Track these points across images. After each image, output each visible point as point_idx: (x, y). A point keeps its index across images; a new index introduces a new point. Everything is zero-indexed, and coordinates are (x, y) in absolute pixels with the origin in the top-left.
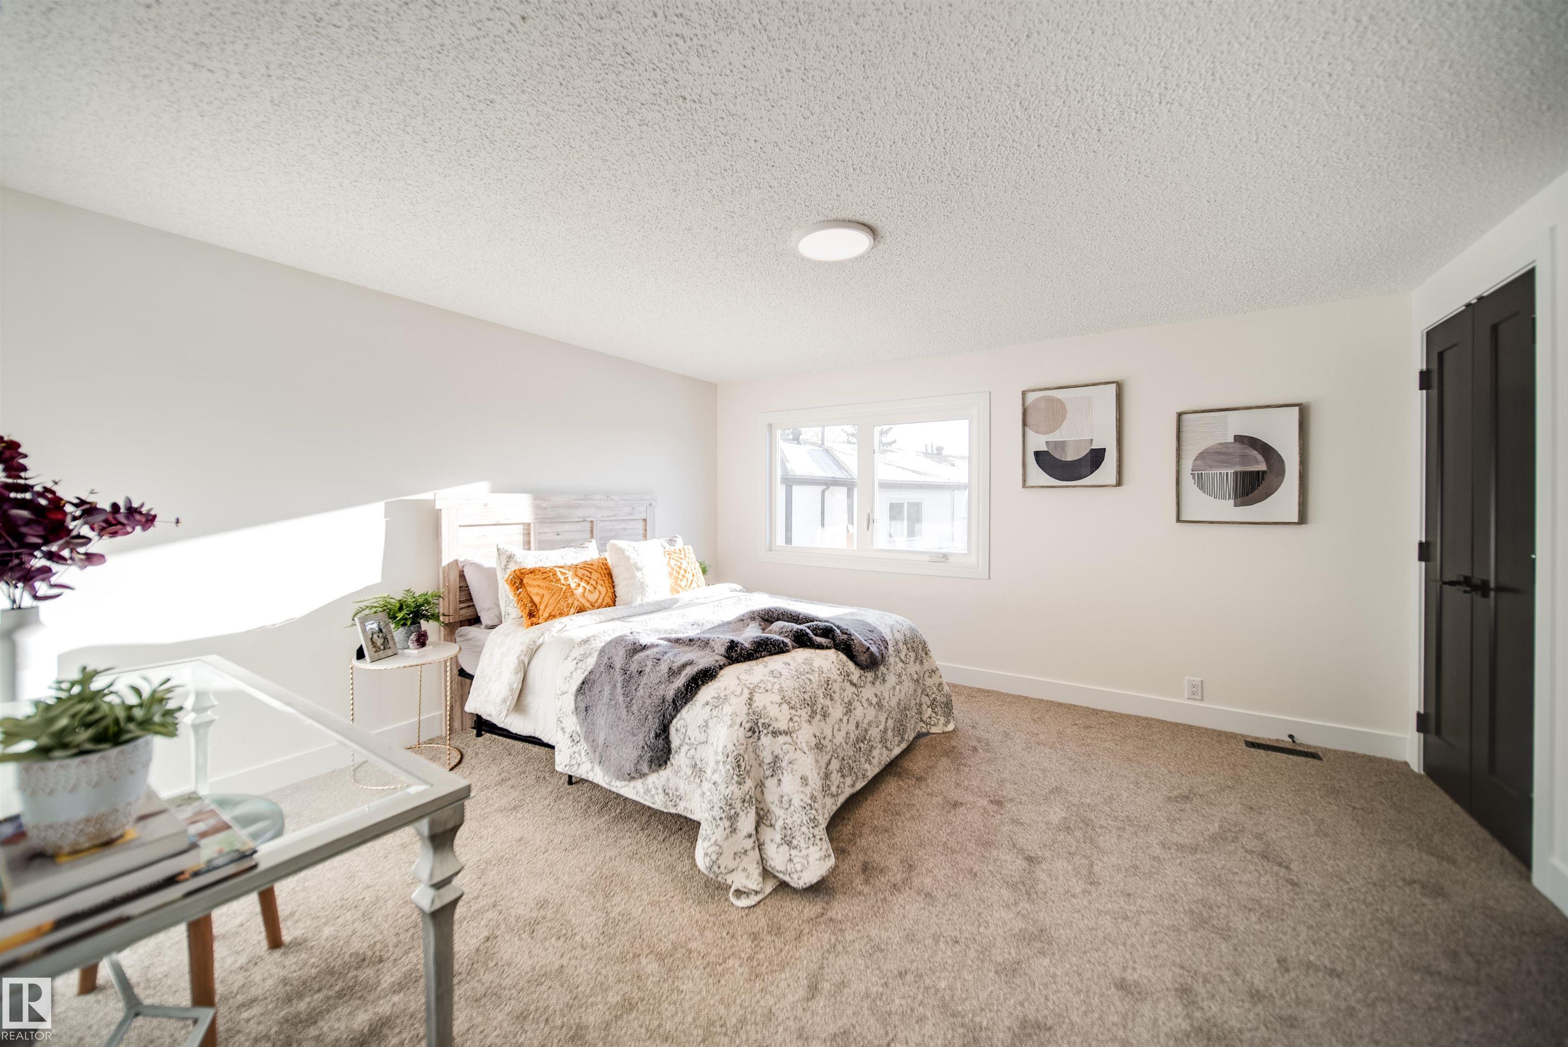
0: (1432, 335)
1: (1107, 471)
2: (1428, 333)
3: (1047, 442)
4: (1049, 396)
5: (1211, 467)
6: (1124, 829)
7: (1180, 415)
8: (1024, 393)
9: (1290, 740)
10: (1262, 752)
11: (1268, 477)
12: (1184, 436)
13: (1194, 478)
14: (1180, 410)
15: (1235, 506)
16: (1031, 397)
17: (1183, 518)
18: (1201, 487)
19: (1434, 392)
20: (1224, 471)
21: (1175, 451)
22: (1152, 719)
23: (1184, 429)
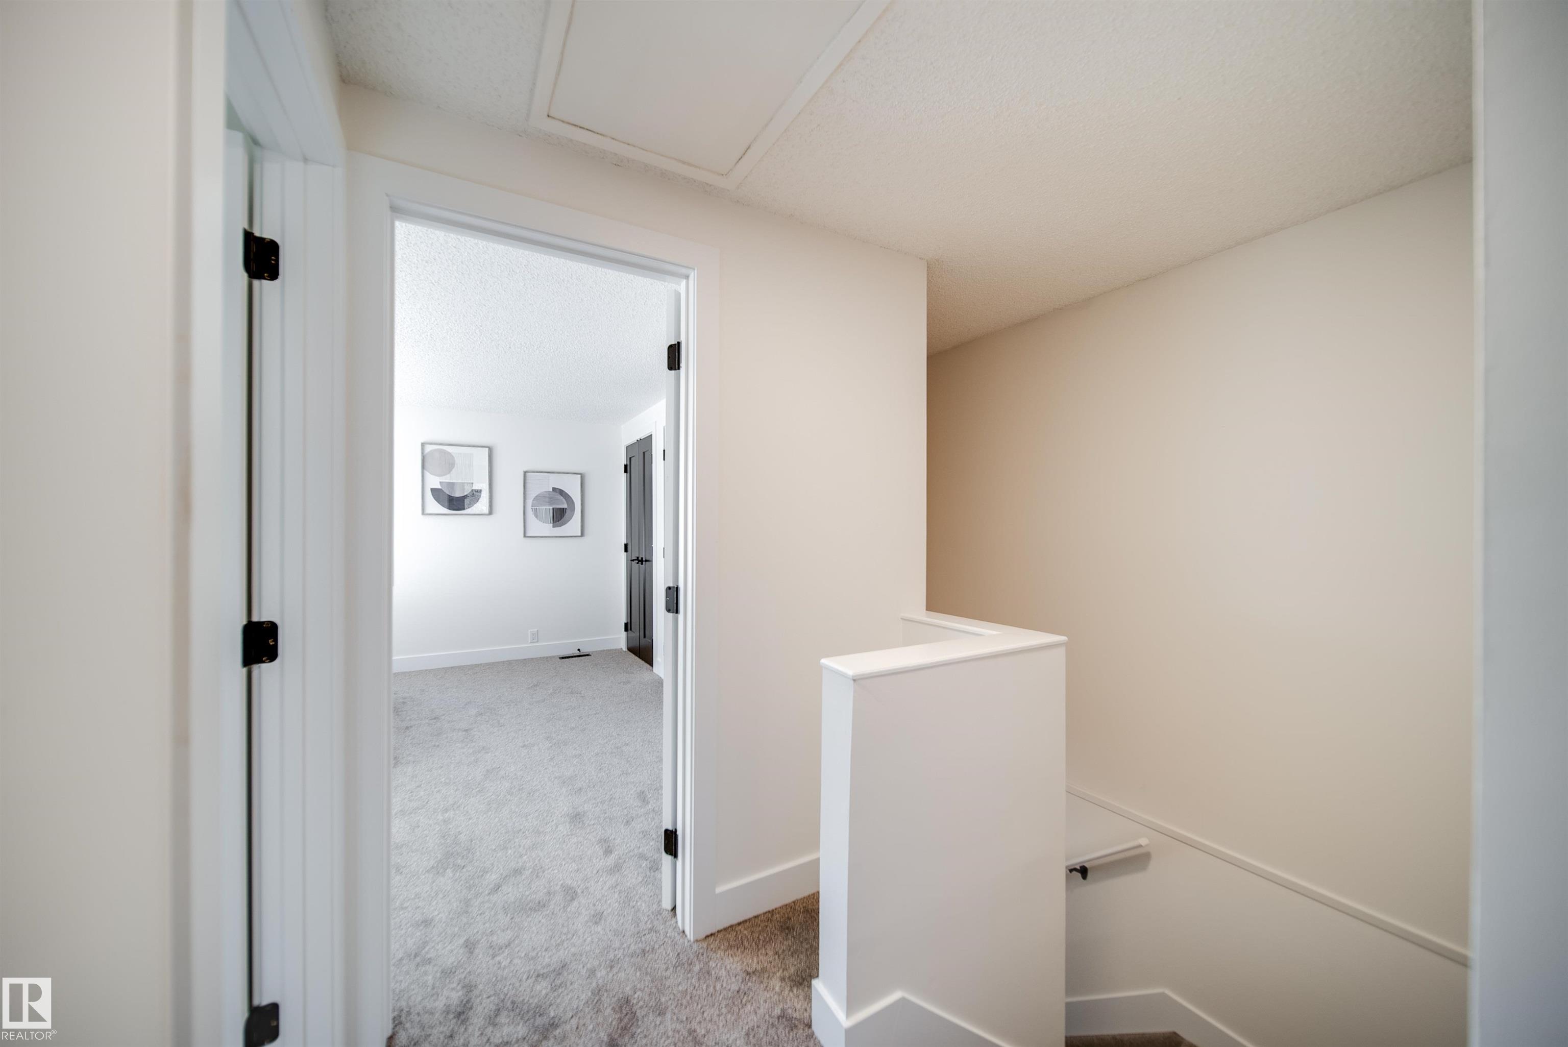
0: (628, 448)
1: (482, 505)
2: (627, 447)
3: (440, 482)
4: (441, 449)
5: (541, 505)
6: (510, 705)
7: (525, 473)
8: (423, 445)
9: (578, 652)
10: (567, 659)
11: (568, 511)
12: (528, 485)
13: (533, 511)
14: (525, 469)
15: (553, 527)
16: (429, 448)
17: (528, 535)
18: (537, 517)
19: (629, 474)
20: (547, 508)
21: (522, 493)
22: (511, 661)
23: (527, 481)
